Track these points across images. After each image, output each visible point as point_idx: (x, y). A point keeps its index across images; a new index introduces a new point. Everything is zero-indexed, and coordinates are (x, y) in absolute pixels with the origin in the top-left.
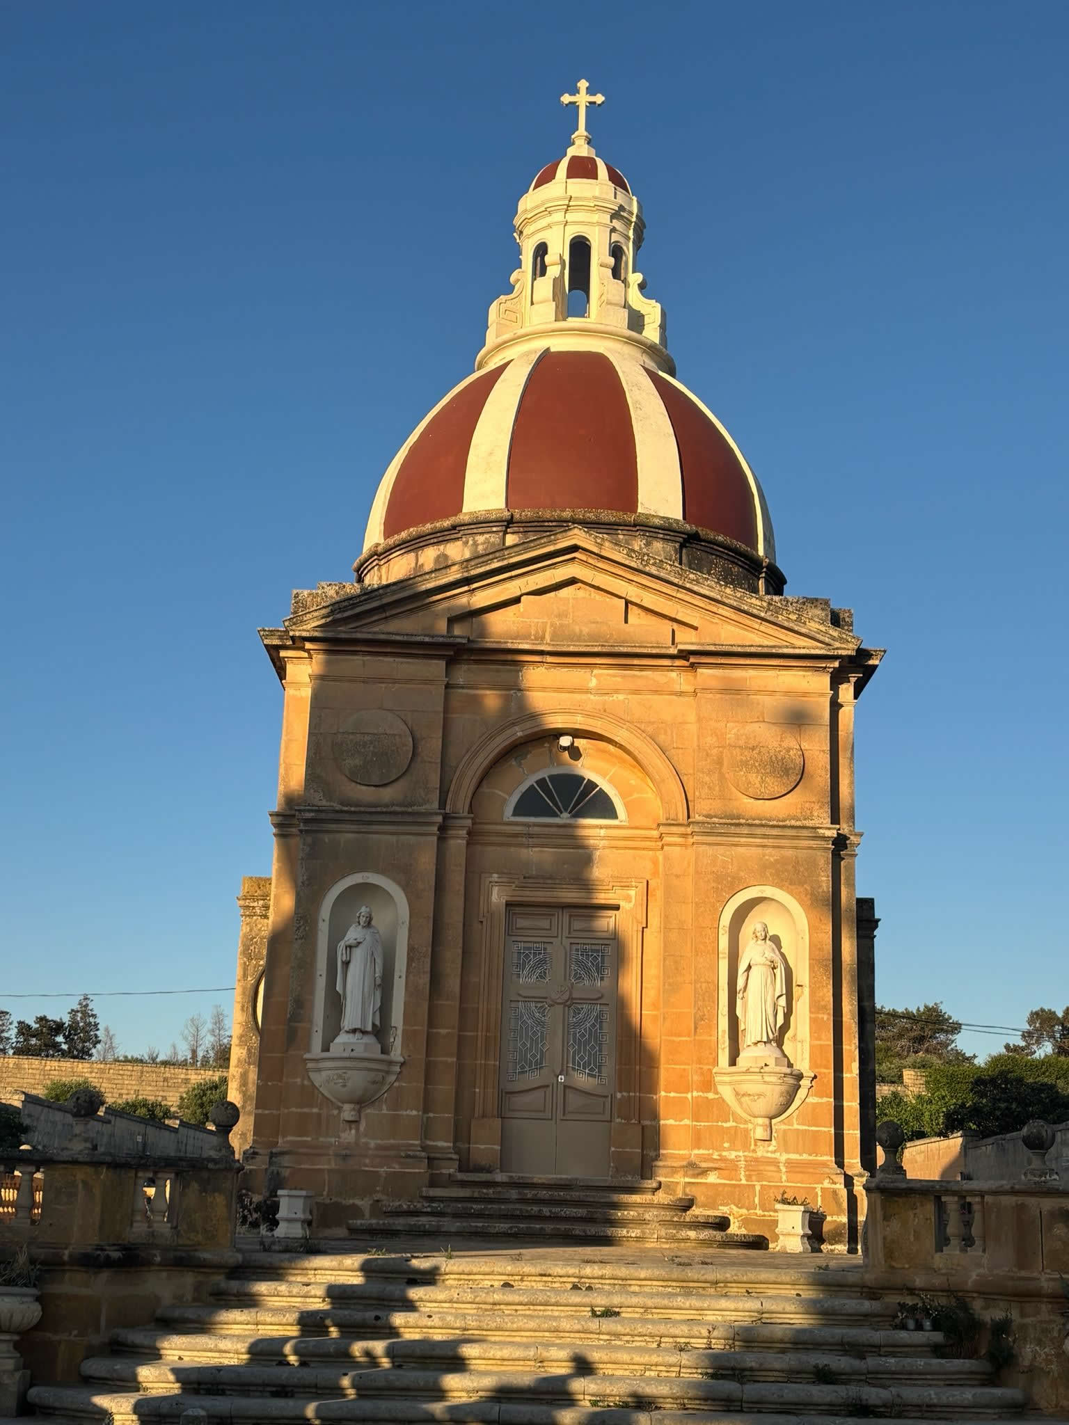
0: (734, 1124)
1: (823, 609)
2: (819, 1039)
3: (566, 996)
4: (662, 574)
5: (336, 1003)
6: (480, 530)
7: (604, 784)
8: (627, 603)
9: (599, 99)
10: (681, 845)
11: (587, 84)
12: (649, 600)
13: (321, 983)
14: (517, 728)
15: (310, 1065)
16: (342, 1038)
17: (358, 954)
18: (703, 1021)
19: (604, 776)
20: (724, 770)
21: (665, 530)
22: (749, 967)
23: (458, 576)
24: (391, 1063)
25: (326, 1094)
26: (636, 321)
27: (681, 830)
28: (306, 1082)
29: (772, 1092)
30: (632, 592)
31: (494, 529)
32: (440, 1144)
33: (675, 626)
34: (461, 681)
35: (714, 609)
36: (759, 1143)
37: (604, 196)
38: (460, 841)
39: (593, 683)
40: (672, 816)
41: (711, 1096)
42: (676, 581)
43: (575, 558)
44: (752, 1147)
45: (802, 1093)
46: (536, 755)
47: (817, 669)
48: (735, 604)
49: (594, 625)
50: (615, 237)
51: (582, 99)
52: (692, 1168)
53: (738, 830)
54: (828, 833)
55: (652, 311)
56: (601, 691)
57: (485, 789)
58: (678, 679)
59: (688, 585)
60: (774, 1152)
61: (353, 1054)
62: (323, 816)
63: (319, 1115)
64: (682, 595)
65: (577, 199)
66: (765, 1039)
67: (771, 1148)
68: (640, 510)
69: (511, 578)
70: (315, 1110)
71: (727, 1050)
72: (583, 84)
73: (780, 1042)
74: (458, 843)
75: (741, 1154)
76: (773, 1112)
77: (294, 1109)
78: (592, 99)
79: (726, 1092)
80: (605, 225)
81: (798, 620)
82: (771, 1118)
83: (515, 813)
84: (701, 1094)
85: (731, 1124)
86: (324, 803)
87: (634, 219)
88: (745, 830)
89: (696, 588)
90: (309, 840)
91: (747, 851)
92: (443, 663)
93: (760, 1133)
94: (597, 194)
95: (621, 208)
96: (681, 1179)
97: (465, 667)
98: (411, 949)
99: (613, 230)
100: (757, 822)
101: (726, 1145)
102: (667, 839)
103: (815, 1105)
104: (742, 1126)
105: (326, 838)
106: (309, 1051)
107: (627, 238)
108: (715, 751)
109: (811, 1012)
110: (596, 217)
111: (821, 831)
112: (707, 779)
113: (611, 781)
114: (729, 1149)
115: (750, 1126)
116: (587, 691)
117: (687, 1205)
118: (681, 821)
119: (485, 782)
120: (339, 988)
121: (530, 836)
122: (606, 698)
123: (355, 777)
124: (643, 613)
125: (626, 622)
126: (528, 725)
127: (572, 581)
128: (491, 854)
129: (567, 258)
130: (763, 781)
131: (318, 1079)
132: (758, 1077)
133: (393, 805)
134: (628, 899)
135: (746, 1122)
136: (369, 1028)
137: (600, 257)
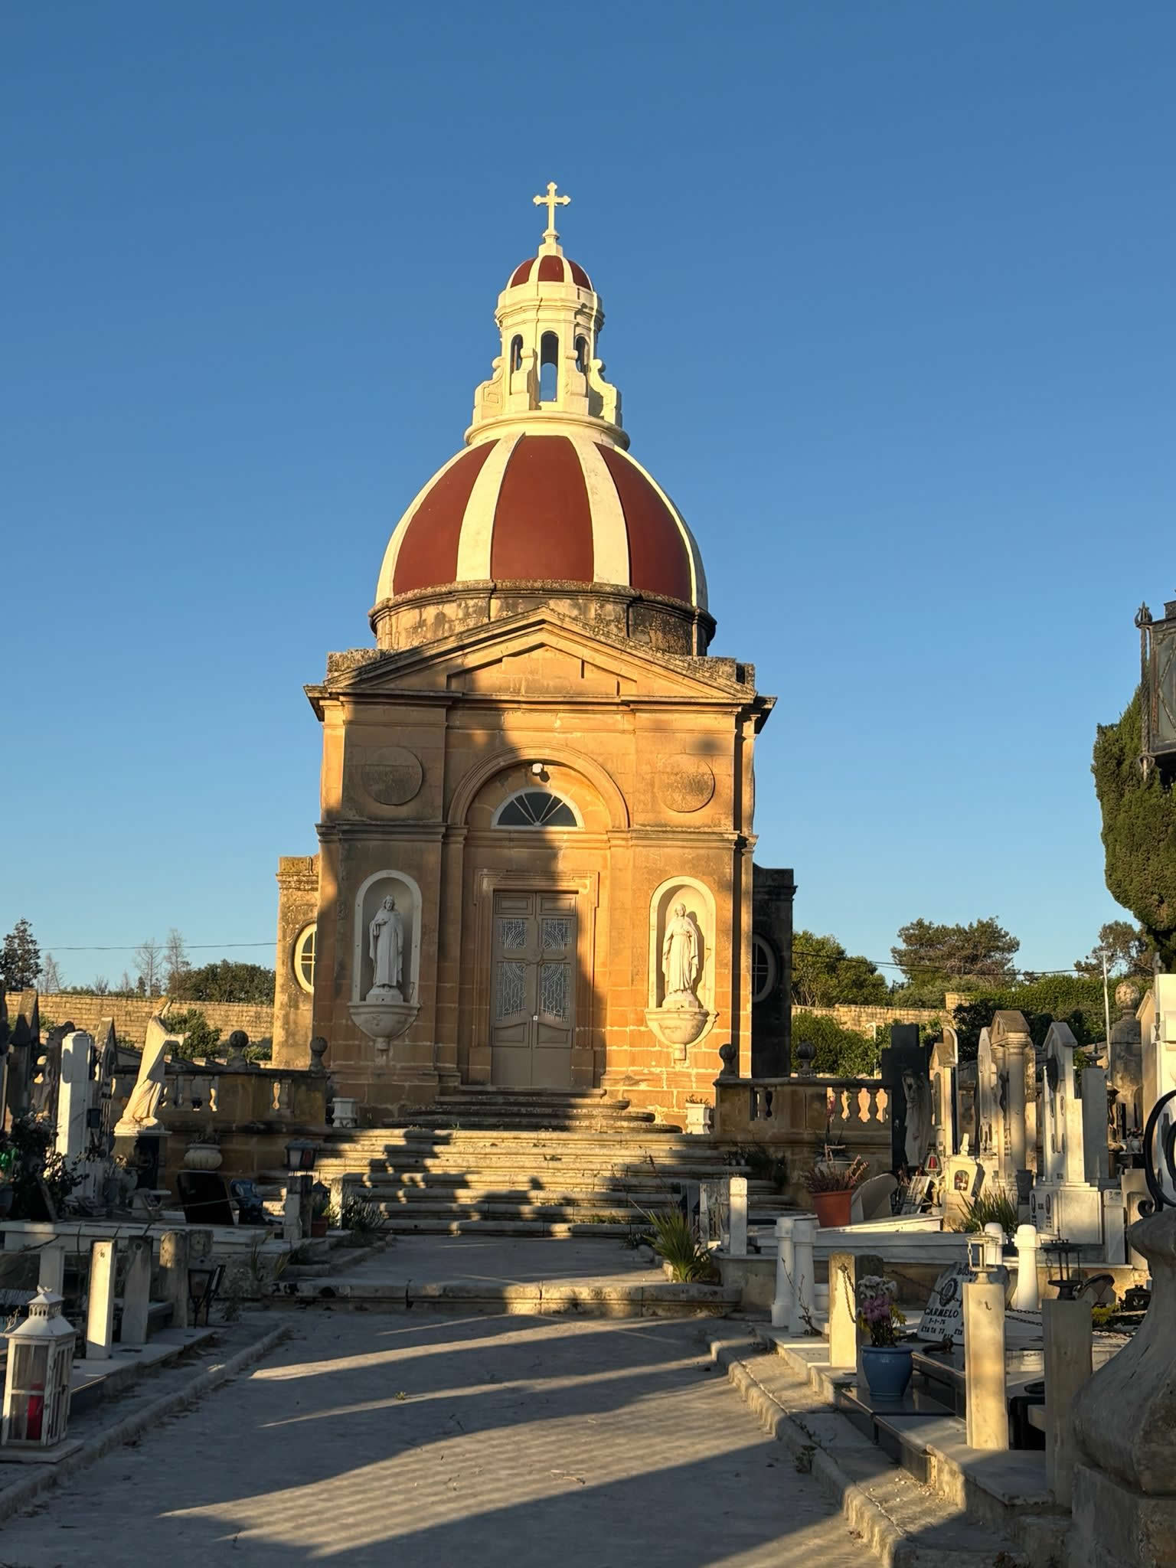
0: (660, 1049)
1: (731, 667)
2: (722, 987)
3: (539, 959)
4: (609, 642)
5: (369, 965)
6: (470, 596)
7: (566, 800)
8: (583, 662)
9: (566, 200)
10: (623, 846)
11: (556, 187)
12: (600, 660)
13: (358, 952)
14: (500, 759)
15: (352, 1011)
16: (374, 991)
17: (385, 930)
18: (638, 975)
19: (566, 793)
20: (655, 790)
21: (615, 595)
22: (672, 937)
23: (455, 645)
24: (411, 1008)
25: (364, 1030)
26: (595, 403)
27: (623, 835)
28: (349, 1022)
29: (686, 1026)
30: (586, 653)
31: (482, 595)
32: (447, 1065)
33: (620, 679)
34: (458, 723)
35: (648, 667)
36: (678, 1062)
37: (570, 298)
38: (458, 845)
39: (558, 723)
40: (617, 825)
41: (643, 1029)
42: (619, 646)
43: (542, 628)
44: (672, 1064)
45: (708, 1026)
46: (514, 779)
47: (726, 713)
48: (664, 664)
49: (557, 680)
50: (579, 330)
51: (552, 200)
52: (630, 1080)
53: (665, 836)
54: (731, 837)
55: (609, 394)
56: (565, 730)
57: (476, 805)
58: (621, 720)
59: (629, 650)
60: (687, 1068)
61: (383, 1003)
62: (356, 828)
63: (359, 1046)
64: (625, 657)
65: (548, 300)
66: (682, 988)
67: (686, 1065)
68: (596, 580)
69: (495, 644)
70: (357, 1042)
71: (655, 997)
72: (552, 187)
73: (694, 990)
74: (457, 846)
75: (664, 1069)
76: (687, 1038)
77: (340, 1042)
78: (560, 200)
79: (654, 1026)
80: (570, 322)
81: (711, 676)
82: (686, 1044)
83: (500, 823)
84: (635, 1028)
85: (657, 1048)
86: (357, 818)
87: (594, 313)
88: (670, 836)
89: (634, 652)
90: (346, 846)
91: (672, 851)
92: (444, 710)
93: (678, 1055)
94: (563, 296)
95: (584, 306)
96: (621, 1088)
97: (460, 713)
98: (423, 926)
99: (578, 325)
100: (680, 829)
101: (654, 1063)
102: (614, 842)
103: (717, 1035)
104: (665, 1050)
105: (359, 845)
106: (350, 1000)
107: (589, 329)
108: (648, 777)
109: (716, 968)
110: (562, 315)
111: (726, 836)
112: (642, 797)
113: (571, 798)
114: (655, 1066)
115: (670, 1050)
116: (552, 730)
117: (625, 1105)
118: (623, 829)
119: (476, 800)
120: (372, 955)
121: (511, 840)
122: (568, 735)
123: (383, 798)
124: (595, 670)
125: (583, 676)
126: (509, 756)
127: (542, 645)
128: (482, 854)
129: (539, 350)
130: (684, 798)
131: (358, 1020)
132: (676, 1015)
133: (408, 819)
134: (585, 887)
135: (668, 1047)
136: (395, 984)
137: (566, 349)
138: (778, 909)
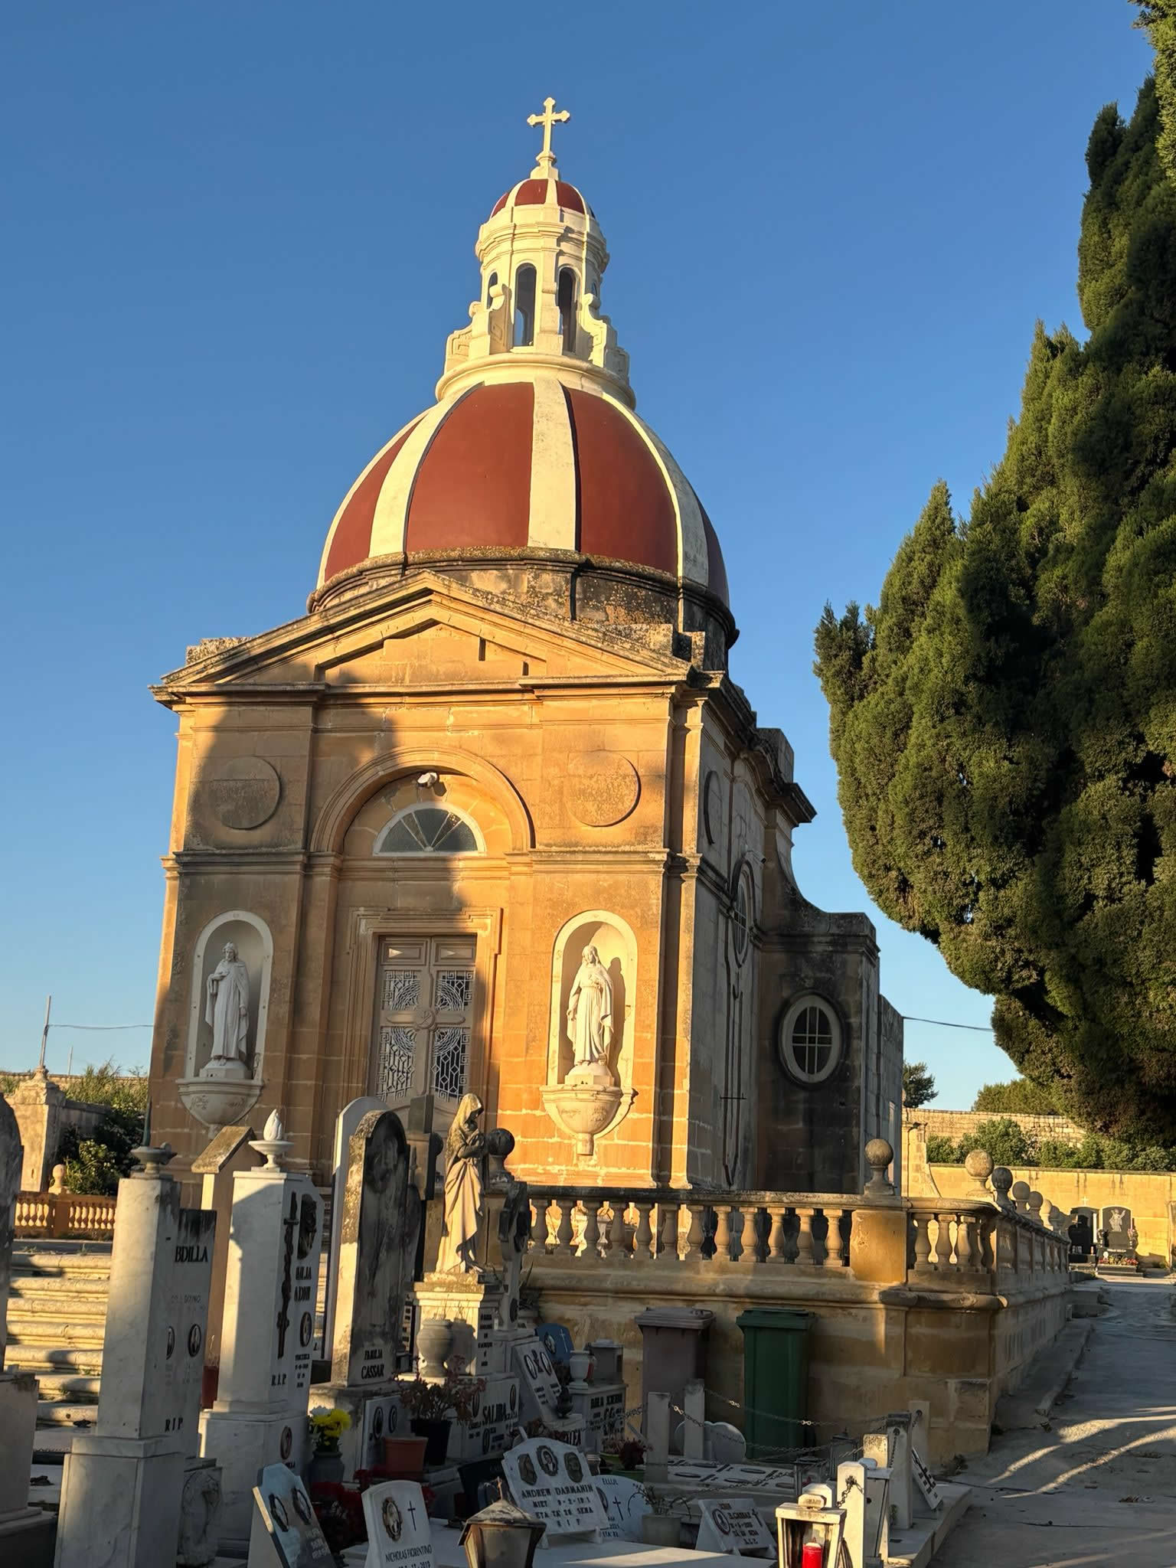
0: (559, 1140)
1: (665, 635)
2: (641, 1057)
3: (429, 1021)
4: (506, 612)
5: (207, 1031)
6: (382, 574)
7: (466, 818)
8: (483, 642)
9: (564, 116)
10: (525, 874)
11: (553, 102)
12: (501, 636)
13: (195, 1014)
14: (379, 768)
15: (182, 1090)
16: (213, 1065)
17: (223, 985)
18: (536, 1042)
19: (465, 808)
20: (565, 799)
21: (554, 561)
22: (579, 990)
23: (319, 626)
24: (251, 1087)
25: (197, 1116)
27: (526, 859)
28: (179, 1105)
29: (587, 1111)
30: (485, 630)
31: (393, 572)
32: (298, 1160)
33: (529, 660)
34: (329, 726)
35: (559, 642)
36: (581, 1158)
37: (549, 220)
38: (324, 878)
39: (451, 720)
40: (518, 846)
41: (538, 1113)
42: (519, 617)
43: (430, 601)
44: (575, 1162)
45: (623, 1109)
46: (404, 793)
47: (656, 695)
48: (574, 636)
49: (450, 665)
50: (562, 260)
53: (573, 857)
54: (658, 857)
55: (600, 332)
56: (459, 728)
57: (356, 827)
59: (530, 621)
60: (595, 1166)
61: (211, 1079)
62: (198, 859)
63: (189, 1135)
64: (529, 630)
65: (522, 226)
66: (588, 1058)
67: (592, 1162)
68: (530, 544)
69: (372, 623)
70: (186, 1130)
71: (556, 1069)
74: (323, 879)
75: (563, 1168)
76: (590, 1127)
77: (168, 1130)
78: (557, 117)
79: (551, 1109)
80: (550, 249)
81: (632, 648)
82: (592, 1134)
83: (384, 849)
84: (529, 1111)
85: (555, 1139)
86: (201, 847)
87: (585, 239)
88: (580, 857)
89: (537, 623)
90: (187, 881)
91: (581, 878)
92: (309, 710)
93: (581, 1148)
94: (541, 219)
95: (568, 230)
97: (333, 712)
98: (274, 981)
99: (561, 253)
100: (592, 849)
101: (550, 1160)
102: (515, 869)
103: (636, 1122)
104: (566, 1141)
105: (202, 880)
106: (183, 1076)
107: (579, 259)
108: (556, 782)
109: (635, 1031)
110: (541, 242)
111: (651, 855)
112: (548, 809)
113: (472, 814)
114: (553, 1163)
115: (573, 1142)
116: (442, 728)
118: (525, 851)
119: (356, 821)
120: (208, 1019)
121: (395, 870)
122: (462, 734)
123: (232, 821)
124: (499, 650)
125: (482, 657)
126: (389, 764)
127: (432, 623)
128: (360, 889)
129: (513, 287)
130: (599, 808)
131: (187, 1101)
132: (573, 1095)
133: (261, 846)
134: (485, 928)
135: (570, 1138)
136: (232, 1054)
137: (545, 285)
138: (844, 963)
